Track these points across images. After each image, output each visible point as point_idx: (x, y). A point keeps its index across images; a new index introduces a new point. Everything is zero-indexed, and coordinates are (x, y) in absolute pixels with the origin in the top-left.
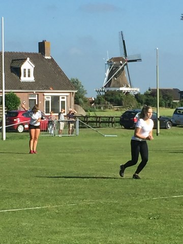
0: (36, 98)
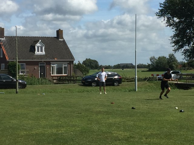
0: (45, 65)
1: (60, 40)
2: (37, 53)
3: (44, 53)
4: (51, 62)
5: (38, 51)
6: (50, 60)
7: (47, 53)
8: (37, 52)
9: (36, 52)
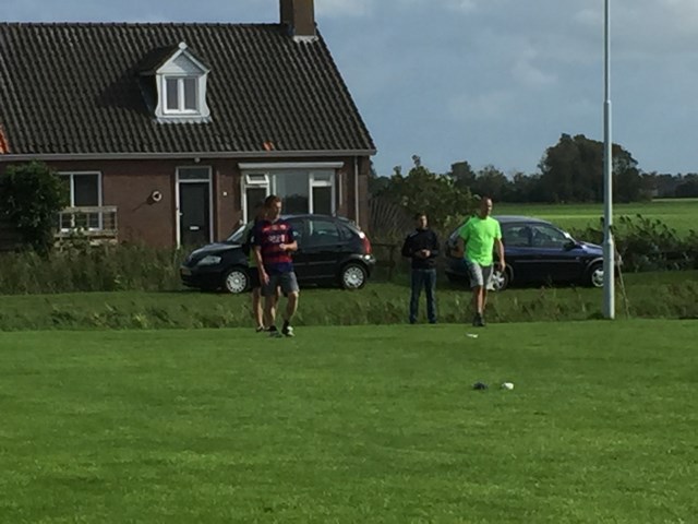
0: (210, 180)
1: (296, 39)
2: (164, 112)
3: (203, 112)
4: (242, 166)
5: (173, 104)
6: (239, 153)
7: (220, 113)
8: (166, 111)
9: (158, 112)
